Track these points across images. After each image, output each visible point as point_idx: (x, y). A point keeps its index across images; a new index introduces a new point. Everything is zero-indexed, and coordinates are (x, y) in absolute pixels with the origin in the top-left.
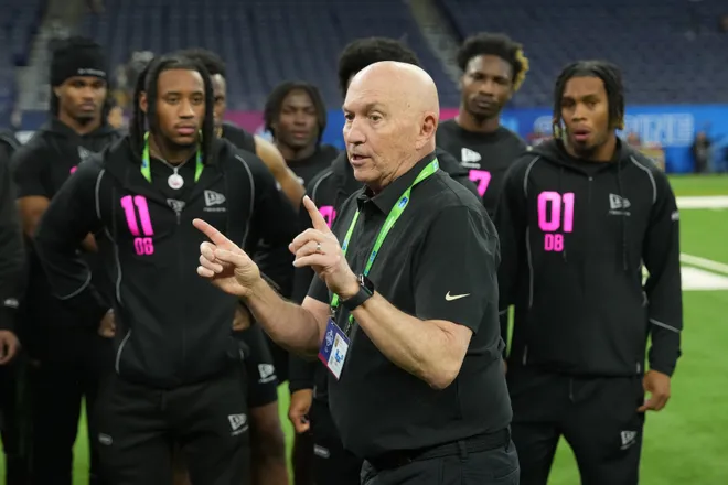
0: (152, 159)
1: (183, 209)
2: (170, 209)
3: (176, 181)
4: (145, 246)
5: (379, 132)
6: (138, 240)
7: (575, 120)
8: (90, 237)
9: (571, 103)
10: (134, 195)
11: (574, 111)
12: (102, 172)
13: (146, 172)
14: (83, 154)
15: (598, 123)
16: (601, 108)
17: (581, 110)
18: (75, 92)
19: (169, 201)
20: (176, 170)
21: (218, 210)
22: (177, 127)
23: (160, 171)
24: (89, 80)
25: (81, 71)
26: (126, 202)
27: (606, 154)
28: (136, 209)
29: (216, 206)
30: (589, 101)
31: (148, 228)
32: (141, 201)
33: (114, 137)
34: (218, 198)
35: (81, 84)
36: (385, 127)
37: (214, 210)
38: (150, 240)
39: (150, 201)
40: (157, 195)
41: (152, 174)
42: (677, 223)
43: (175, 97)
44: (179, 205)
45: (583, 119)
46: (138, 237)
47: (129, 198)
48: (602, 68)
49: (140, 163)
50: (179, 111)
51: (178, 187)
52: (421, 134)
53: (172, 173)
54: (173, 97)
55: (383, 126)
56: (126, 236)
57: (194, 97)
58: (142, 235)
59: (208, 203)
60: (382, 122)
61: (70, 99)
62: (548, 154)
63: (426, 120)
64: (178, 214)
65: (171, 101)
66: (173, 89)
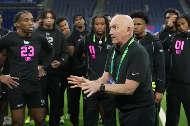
0: (95, 37)
1: (102, 48)
2: (99, 49)
3: (100, 42)
4: (94, 57)
5: (117, 31)
6: (92, 55)
8: (84, 54)
10: (91, 45)
12: (85, 40)
13: (94, 40)
14: (81, 36)
19: (99, 47)
20: (100, 39)
22: (98, 30)
23: (97, 40)
26: (90, 47)
28: (92, 48)
29: (109, 48)
31: (94, 53)
33: (88, 32)
34: (110, 46)
36: (118, 30)
38: (95, 55)
39: (95, 47)
40: (96, 45)
41: (95, 41)
44: (101, 48)
47: (90, 46)
49: (93, 38)
50: (98, 27)
51: (101, 43)
53: (100, 40)
54: (97, 24)
55: (117, 30)
56: (90, 54)
57: (102, 24)
58: (93, 54)
59: (107, 47)
60: (117, 29)
63: (128, 28)
65: (97, 25)
66: (97, 22)
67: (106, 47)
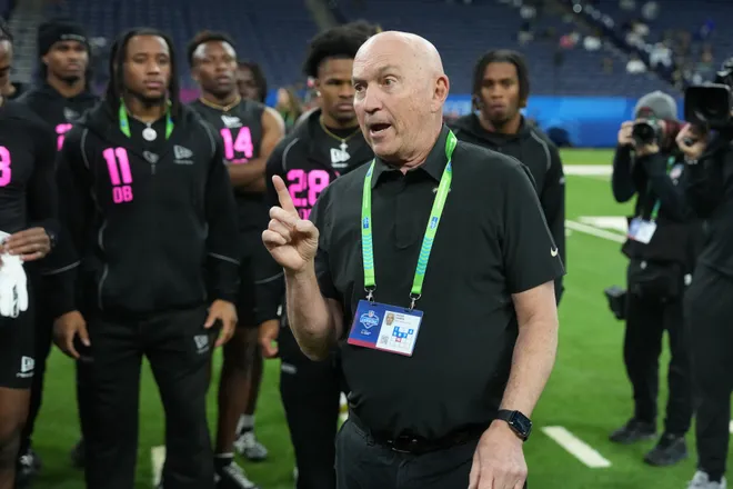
0: (130, 118)
1: (158, 161)
2: (147, 162)
3: (150, 134)
4: (124, 194)
6: (117, 189)
7: (494, 97)
9: (490, 83)
10: (115, 147)
11: (493, 89)
12: (86, 131)
13: (124, 129)
14: (69, 114)
15: (511, 100)
16: (514, 89)
17: (498, 90)
18: (60, 56)
19: (145, 154)
20: (149, 124)
21: (187, 162)
22: (145, 82)
23: (137, 126)
24: (71, 44)
25: (64, 37)
26: (109, 154)
27: (512, 128)
28: (117, 160)
29: (184, 159)
30: (505, 83)
31: (128, 178)
32: (122, 153)
34: (187, 153)
35: (66, 48)
37: (183, 162)
38: (129, 188)
39: (129, 152)
40: (135, 146)
41: (130, 129)
42: (562, 187)
43: (142, 58)
44: (153, 158)
45: (501, 97)
46: (117, 186)
47: (111, 150)
48: (515, 56)
50: (147, 68)
51: (152, 139)
52: (434, 98)
53: (146, 127)
54: (140, 58)
55: (399, 89)
56: (106, 186)
57: (160, 59)
58: (122, 184)
59: (178, 156)
60: (396, 85)
61: (57, 62)
62: (466, 127)
63: (438, 82)
64: (153, 166)
65: (139, 61)
66: (140, 51)
67: (174, 155)
